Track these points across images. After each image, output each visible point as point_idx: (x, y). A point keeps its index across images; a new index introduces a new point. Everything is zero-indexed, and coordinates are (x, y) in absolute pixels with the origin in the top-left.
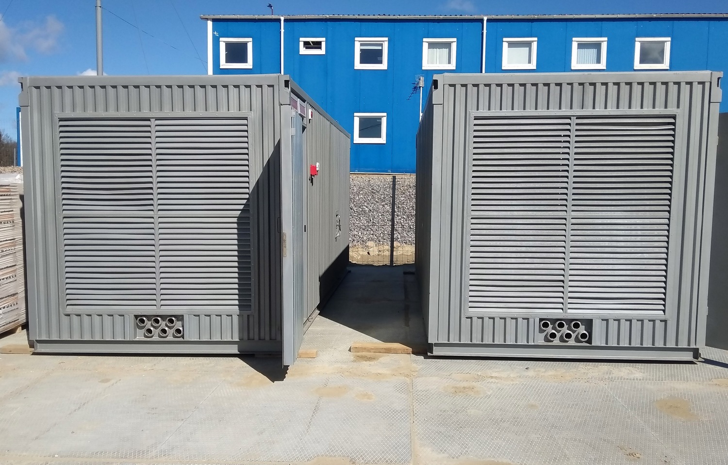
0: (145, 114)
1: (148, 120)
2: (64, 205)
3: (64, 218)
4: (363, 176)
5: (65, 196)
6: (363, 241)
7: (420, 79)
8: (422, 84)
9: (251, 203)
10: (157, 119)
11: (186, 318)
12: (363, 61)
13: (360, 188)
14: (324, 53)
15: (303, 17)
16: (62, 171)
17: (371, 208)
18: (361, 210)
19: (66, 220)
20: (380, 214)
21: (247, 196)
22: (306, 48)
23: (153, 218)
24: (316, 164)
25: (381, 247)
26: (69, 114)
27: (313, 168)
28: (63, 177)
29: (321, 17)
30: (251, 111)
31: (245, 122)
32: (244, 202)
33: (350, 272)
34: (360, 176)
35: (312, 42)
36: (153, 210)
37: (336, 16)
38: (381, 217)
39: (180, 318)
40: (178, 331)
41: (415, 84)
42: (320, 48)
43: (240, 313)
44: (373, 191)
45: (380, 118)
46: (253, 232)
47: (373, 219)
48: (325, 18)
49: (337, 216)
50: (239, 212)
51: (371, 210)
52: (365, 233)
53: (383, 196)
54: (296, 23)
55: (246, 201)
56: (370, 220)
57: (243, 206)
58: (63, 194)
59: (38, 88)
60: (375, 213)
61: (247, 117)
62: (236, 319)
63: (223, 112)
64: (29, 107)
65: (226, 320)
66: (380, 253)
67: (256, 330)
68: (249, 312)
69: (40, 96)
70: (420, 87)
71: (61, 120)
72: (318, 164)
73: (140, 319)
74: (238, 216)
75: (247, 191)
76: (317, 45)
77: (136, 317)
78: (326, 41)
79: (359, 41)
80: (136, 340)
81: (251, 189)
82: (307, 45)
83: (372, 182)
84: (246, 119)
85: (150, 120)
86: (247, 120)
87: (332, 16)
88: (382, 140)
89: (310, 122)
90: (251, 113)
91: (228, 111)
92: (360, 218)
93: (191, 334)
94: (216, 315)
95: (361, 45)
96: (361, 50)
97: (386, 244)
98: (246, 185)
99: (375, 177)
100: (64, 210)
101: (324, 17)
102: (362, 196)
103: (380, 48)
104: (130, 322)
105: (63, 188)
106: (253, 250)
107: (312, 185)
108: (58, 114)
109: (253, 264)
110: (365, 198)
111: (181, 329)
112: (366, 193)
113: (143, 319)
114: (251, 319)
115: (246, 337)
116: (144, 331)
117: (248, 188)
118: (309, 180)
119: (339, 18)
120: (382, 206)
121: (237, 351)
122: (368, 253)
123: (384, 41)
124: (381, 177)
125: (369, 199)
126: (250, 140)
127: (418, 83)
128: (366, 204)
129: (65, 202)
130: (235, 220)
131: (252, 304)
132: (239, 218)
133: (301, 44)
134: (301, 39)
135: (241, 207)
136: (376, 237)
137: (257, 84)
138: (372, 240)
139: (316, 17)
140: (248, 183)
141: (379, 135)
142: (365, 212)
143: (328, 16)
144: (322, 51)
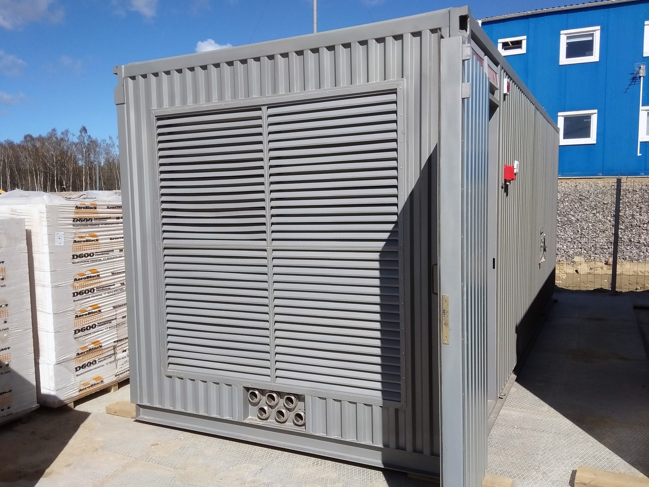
0: (255, 99)
1: (258, 108)
2: (164, 231)
3: (165, 248)
4: (568, 181)
5: (165, 220)
6: (569, 256)
7: (641, 68)
8: (642, 73)
9: (400, 229)
10: (270, 106)
11: (308, 399)
12: (569, 55)
13: (564, 194)
14: (525, 52)
15: (503, 17)
16: (162, 187)
17: (579, 218)
18: (566, 219)
19: (167, 252)
20: (590, 224)
21: (394, 218)
22: (505, 50)
23: (265, 250)
24: (513, 163)
25: (593, 263)
26: (167, 110)
27: (509, 170)
28: (163, 195)
29: (522, 14)
30: (402, 77)
31: (392, 97)
32: (390, 227)
33: (556, 301)
34: (564, 181)
35: (511, 42)
36: (265, 240)
37: (539, 11)
38: (591, 227)
39: (300, 398)
40: (299, 416)
41: (634, 74)
42: (520, 47)
43: (383, 404)
44: (581, 197)
45: (588, 117)
46: (403, 276)
47: (581, 230)
48: (527, 14)
49: (541, 234)
50: (383, 244)
51: (578, 220)
52: (572, 246)
53: (593, 203)
54: (495, 25)
55: (393, 225)
56: (578, 231)
57: (389, 234)
58: (164, 217)
59: (133, 78)
60: (583, 223)
61: (396, 89)
62: (378, 412)
63: (360, 85)
64: (125, 105)
65: (364, 411)
66: (592, 271)
67: (409, 435)
68: (397, 405)
69: (136, 88)
70: (640, 77)
71: (159, 118)
72: (516, 163)
73: (251, 392)
74: (380, 249)
75: (394, 209)
76: (518, 44)
77: (247, 389)
78: (528, 40)
79: (566, 34)
80: (247, 421)
81: (401, 206)
82: (506, 46)
83: (580, 187)
84: (394, 91)
85: (260, 109)
86: (396, 93)
87: (534, 12)
88: (592, 139)
89: (504, 99)
90: (403, 81)
91: (368, 82)
92: (565, 229)
93: (314, 425)
94: (349, 402)
95: (568, 38)
96: (568, 44)
97: (598, 260)
98: (393, 200)
99: (582, 181)
100: (164, 239)
101: (525, 13)
102: (567, 204)
103: (590, 38)
104: (239, 395)
105: (164, 210)
106: (403, 303)
107: (507, 195)
108: (156, 110)
109: (404, 327)
110: (570, 206)
111: (302, 414)
112: (572, 200)
113: (255, 393)
114: (401, 416)
115: (393, 444)
116: (256, 408)
117: (396, 205)
118: (502, 188)
119: (543, 12)
120: (592, 215)
121: (380, 462)
122: (577, 271)
123: (595, 31)
124: (591, 182)
125: (576, 206)
126: (401, 126)
127: (638, 73)
128: (572, 213)
129: (166, 228)
130: (376, 256)
131: (402, 391)
132: (382, 253)
133: (500, 46)
134: (500, 41)
135: (386, 236)
136: (585, 252)
137: (412, 31)
138: (581, 254)
139: (517, 15)
140: (396, 196)
141: (587, 135)
142: (571, 221)
143: (529, 12)
144: (523, 50)
